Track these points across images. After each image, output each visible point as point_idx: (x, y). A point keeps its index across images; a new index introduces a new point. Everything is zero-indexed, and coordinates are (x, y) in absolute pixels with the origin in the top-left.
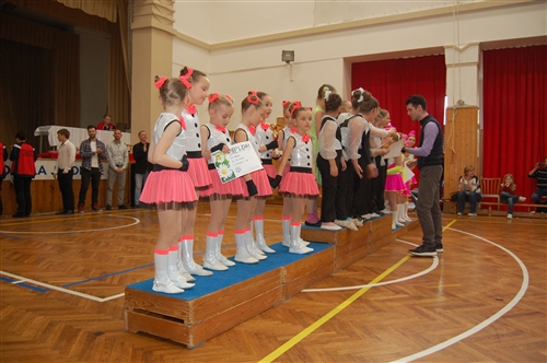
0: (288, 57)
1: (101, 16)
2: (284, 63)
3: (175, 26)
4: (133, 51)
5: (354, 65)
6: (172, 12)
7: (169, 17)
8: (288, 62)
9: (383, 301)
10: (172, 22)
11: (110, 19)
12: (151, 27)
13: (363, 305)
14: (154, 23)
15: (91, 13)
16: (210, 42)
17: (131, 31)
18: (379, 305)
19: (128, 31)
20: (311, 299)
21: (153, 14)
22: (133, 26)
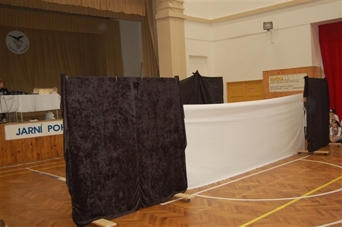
0: (268, 27)
1: (136, 13)
2: (266, 31)
3: (185, 13)
4: (158, 34)
5: (319, 26)
6: (182, 3)
7: (180, 7)
8: (268, 30)
9: (303, 206)
10: (182, 10)
11: (141, 14)
12: (169, 17)
13: (291, 208)
14: (171, 13)
15: (129, 13)
16: (210, 19)
17: (156, 20)
18: (300, 208)
19: (153, 21)
20: (265, 204)
21: (169, 7)
22: (157, 17)
